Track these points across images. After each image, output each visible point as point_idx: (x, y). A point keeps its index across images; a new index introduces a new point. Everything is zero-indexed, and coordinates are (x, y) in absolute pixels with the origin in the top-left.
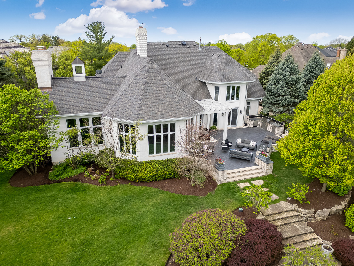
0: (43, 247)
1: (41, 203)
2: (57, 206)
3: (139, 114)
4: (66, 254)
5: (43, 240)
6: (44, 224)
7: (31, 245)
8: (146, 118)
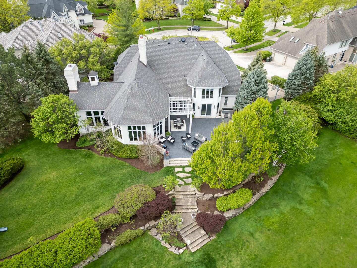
0: (66, 187)
1: (70, 162)
2: (76, 165)
3: (120, 120)
4: (74, 193)
5: (66, 183)
6: (68, 175)
7: (61, 185)
8: (124, 123)
